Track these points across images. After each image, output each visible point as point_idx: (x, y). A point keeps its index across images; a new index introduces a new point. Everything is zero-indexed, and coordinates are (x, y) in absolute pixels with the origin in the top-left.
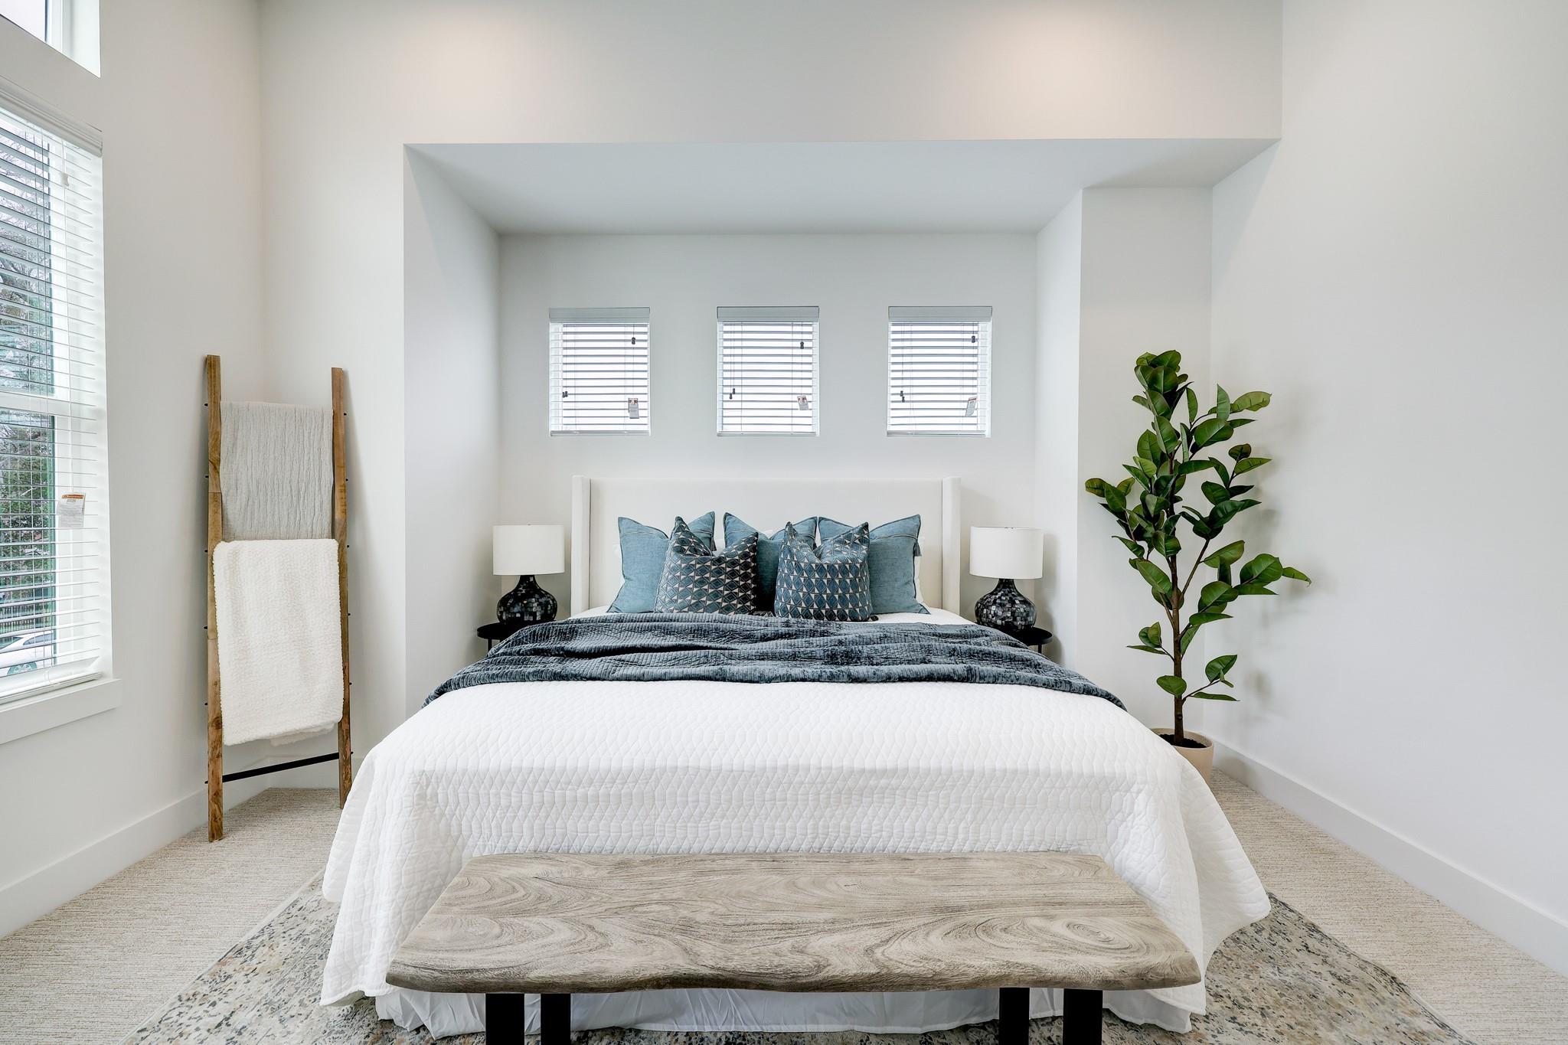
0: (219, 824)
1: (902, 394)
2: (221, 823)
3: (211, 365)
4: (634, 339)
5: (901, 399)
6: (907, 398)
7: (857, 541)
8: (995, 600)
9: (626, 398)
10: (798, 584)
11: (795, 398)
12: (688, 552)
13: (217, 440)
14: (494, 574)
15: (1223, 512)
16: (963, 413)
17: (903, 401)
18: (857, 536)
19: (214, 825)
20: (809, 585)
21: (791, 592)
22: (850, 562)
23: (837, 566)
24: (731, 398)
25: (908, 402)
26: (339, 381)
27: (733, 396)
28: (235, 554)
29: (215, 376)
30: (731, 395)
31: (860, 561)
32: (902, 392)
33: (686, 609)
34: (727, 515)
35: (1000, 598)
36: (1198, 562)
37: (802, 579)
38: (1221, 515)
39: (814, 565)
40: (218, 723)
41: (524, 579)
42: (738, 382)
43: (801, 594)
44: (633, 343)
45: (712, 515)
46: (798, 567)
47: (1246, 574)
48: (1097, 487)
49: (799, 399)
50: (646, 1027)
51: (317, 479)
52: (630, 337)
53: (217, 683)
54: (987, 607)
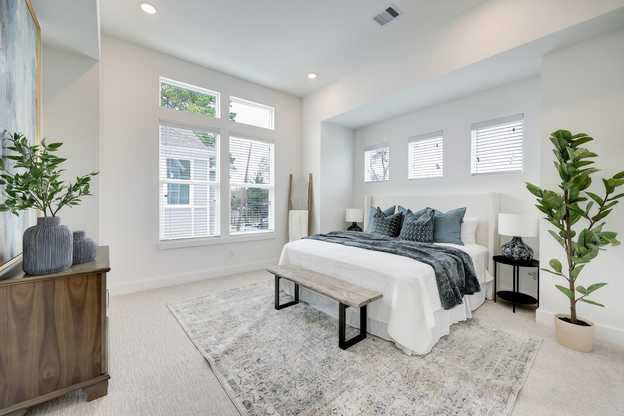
3: (291, 176)
4: (385, 152)
5: (477, 161)
6: (480, 160)
7: (428, 216)
11: (435, 165)
12: (377, 217)
13: (291, 190)
14: (346, 221)
16: (509, 163)
18: (429, 214)
22: (421, 222)
23: (416, 223)
26: (311, 176)
27: (414, 166)
28: (292, 213)
29: (292, 178)
31: (426, 222)
32: (478, 157)
34: (399, 207)
41: (354, 223)
42: (415, 162)
44: (385, 154)
45: (395, 207)
50: (310, 305)
51: (306, 197)
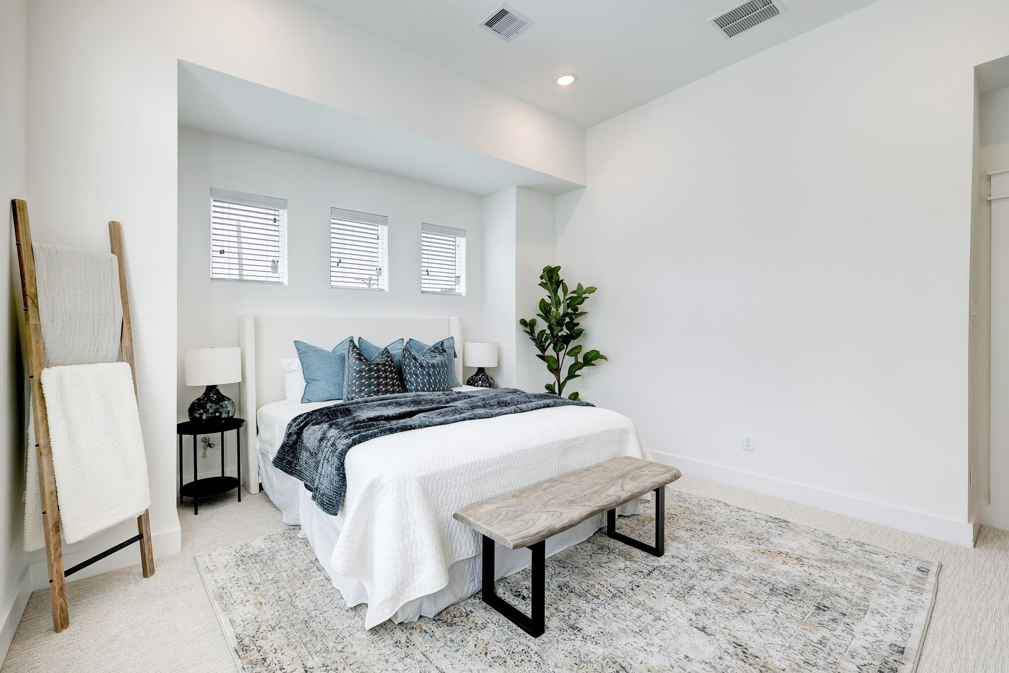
0: (66, 614)
1: (427, 271)
2: (68, 614)
3: (20, 209)
4: (275, 219)
5: (427, 274)
6: (429, 273)
7: (441, 351)
8: (480, 378)
9: (270, 259)
10: (423, 375)
11: (374, 268)
12: (364, 360)
13: (32, 277)
15: (575, 334)
17: (428, 275)
19: (61, 615)
20: (429, 375)
21: (419, 380)
24: (338, 265)
25: (430, 275)
26: (115, 230)
27: (339, 264)
28: (60, 378)
29: (24, 219)
30: (338, 263)
33: (372, 394)
35: (481, 377)
36: (565, 355)
37: (425, 372)
38: (575, 335)
39: (430, 364)
40: (58, 527)
41: (210, 388)
42: (341, 256)
43: (425, 380)
44: (275, 222)
45: (352, 339)
46: (422, 366)
47: (585, 358)
48: (523, 322)
49: (377, 269)
51: (112, 313)
52: (273, 217)
53: (55, 492)
54: (477, 383)
